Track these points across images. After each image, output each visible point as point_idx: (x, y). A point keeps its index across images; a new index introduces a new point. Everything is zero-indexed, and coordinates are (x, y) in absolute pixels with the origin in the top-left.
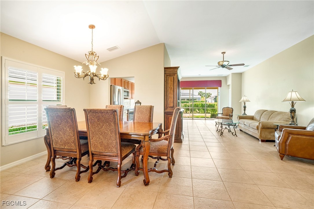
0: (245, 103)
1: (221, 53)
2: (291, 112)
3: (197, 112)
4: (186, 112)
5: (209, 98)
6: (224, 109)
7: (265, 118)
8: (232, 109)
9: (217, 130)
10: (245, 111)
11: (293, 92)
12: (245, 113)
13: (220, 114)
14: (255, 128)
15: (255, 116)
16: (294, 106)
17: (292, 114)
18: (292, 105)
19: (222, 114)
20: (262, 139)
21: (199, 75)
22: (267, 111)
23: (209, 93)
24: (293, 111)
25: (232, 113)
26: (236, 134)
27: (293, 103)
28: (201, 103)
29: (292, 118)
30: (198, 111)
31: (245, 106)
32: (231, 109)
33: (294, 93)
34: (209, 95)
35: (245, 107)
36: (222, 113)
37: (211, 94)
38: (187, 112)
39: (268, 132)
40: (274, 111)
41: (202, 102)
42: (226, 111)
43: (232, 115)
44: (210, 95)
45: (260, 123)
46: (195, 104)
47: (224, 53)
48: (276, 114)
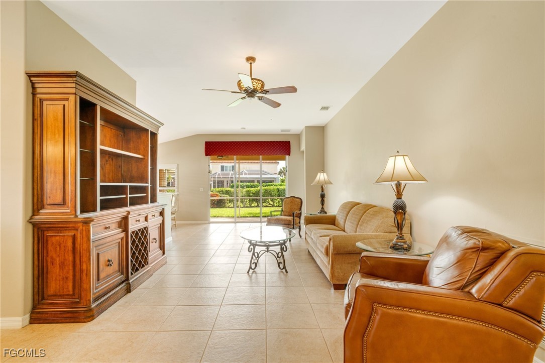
0: (322, 188)
1: (245, 61)
2: (395, 213)
3: (270, 204)
4: (250, 204)
7: (353, 223)
8: (301, 200)
10: (322, 204)
11: (398, 155)
12: (323, 208)
15: (337, 217)
16: (401, 195)
17: (399, 217)
18: (398, 191)
19: (283, 211)
20: (334, 283)
21: (243, 130)
22: (359, 204)
24: (400, 209)
25: (300, 209)
26: (284, 267)
27: (398, 186)
28: (276, 187)
29: (398, 228)
30: (271, 202)
31: (323, 193)
32: (299, 200)
33: (400, 159)
35: (323, 197)
38: (253, 205)
39: (348, 263)
40: (370, 205)
42: (289, 206)
43: (301, 213)
45: (330, 239)
46: (266, 190)
47: (251, 59)
48: (371, 213)
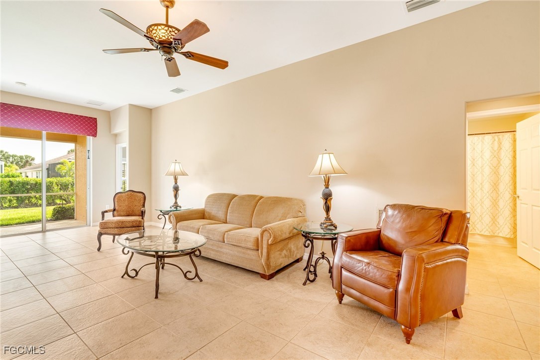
0: (176, 179)
2: (324, 199)
5: (28, 167)
6: (119, 197)
8: (144, 194)
9: (126, 273)
10: (176, 196)
12: (176, 202)
13: (110, 211)
14: (250, 245)
15: (207, 211)
18: (327, 182)
19: (114, 210)
23: (27, 157)
25: (144, 206)
26: (197, 275)
28: (8, 179)
29: (326, 211)
31: (176, 186)
32: (141, 195)
34: (27, 161)
35: (176, 189)
36: (112, 208)
37: (33, 159)
40: (256, 196)
41: (8, 176)
42: (126, 203)
43: (144, 211)
44: (29, 160)
48: (269, 202)
